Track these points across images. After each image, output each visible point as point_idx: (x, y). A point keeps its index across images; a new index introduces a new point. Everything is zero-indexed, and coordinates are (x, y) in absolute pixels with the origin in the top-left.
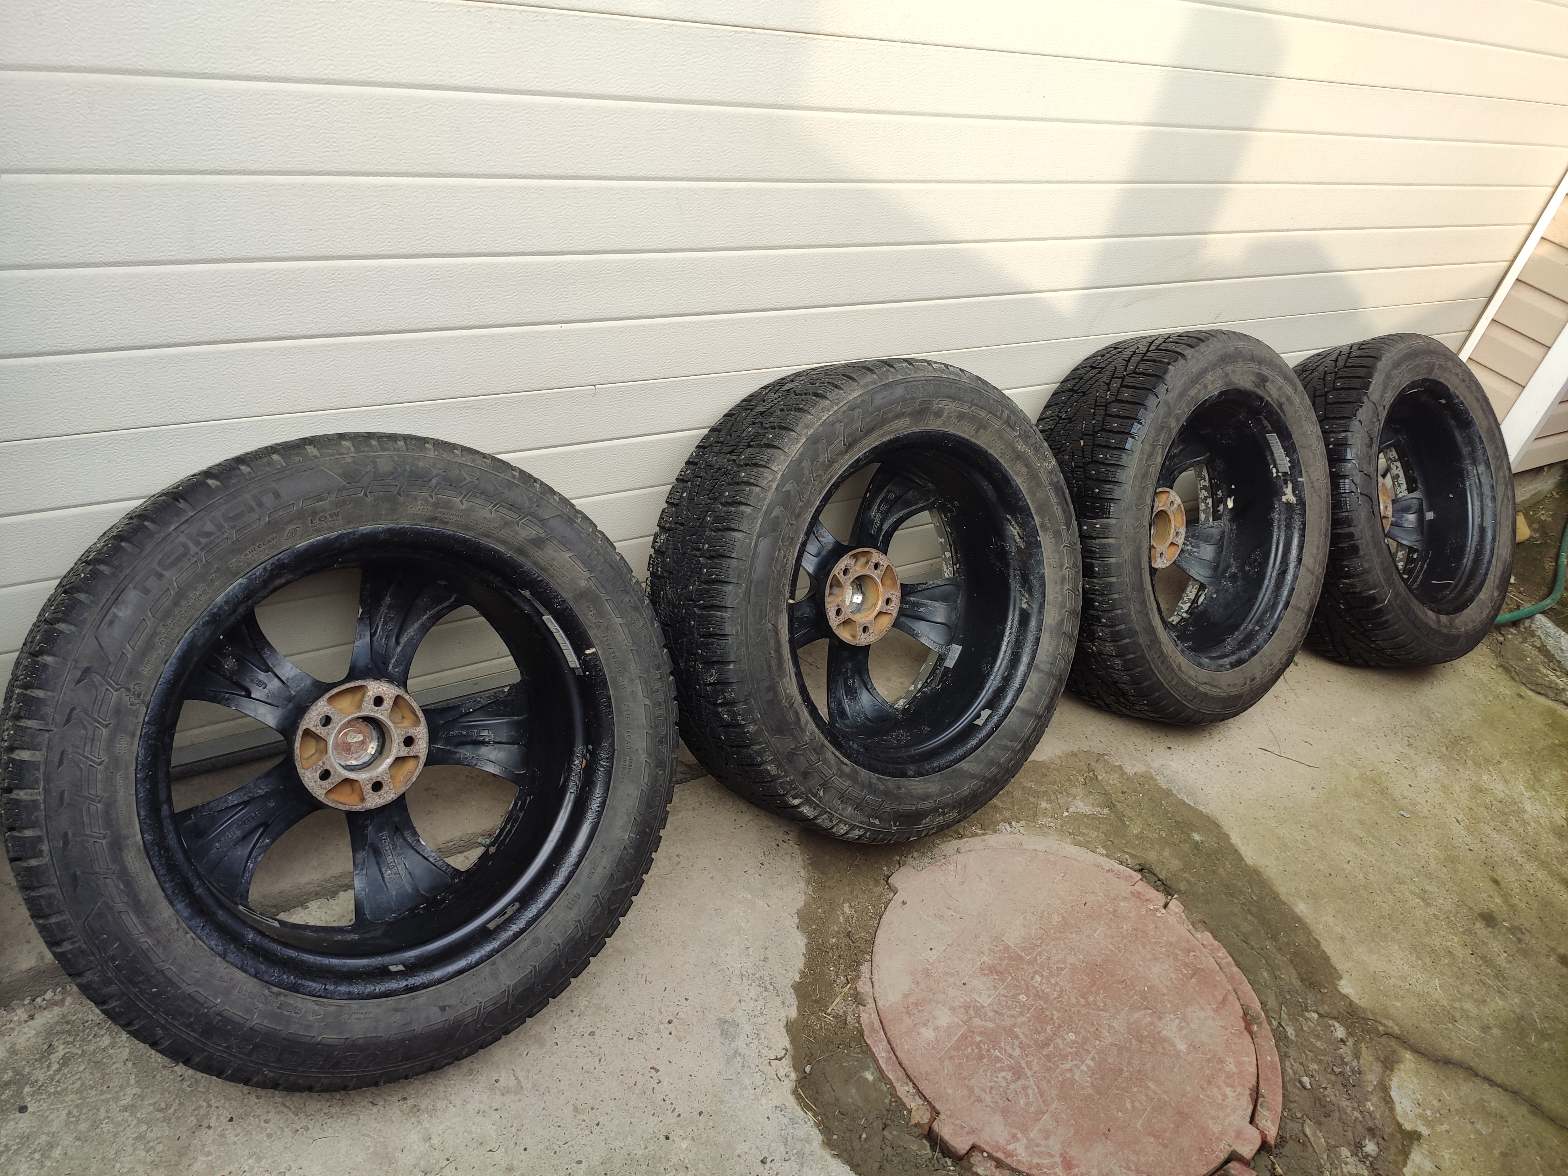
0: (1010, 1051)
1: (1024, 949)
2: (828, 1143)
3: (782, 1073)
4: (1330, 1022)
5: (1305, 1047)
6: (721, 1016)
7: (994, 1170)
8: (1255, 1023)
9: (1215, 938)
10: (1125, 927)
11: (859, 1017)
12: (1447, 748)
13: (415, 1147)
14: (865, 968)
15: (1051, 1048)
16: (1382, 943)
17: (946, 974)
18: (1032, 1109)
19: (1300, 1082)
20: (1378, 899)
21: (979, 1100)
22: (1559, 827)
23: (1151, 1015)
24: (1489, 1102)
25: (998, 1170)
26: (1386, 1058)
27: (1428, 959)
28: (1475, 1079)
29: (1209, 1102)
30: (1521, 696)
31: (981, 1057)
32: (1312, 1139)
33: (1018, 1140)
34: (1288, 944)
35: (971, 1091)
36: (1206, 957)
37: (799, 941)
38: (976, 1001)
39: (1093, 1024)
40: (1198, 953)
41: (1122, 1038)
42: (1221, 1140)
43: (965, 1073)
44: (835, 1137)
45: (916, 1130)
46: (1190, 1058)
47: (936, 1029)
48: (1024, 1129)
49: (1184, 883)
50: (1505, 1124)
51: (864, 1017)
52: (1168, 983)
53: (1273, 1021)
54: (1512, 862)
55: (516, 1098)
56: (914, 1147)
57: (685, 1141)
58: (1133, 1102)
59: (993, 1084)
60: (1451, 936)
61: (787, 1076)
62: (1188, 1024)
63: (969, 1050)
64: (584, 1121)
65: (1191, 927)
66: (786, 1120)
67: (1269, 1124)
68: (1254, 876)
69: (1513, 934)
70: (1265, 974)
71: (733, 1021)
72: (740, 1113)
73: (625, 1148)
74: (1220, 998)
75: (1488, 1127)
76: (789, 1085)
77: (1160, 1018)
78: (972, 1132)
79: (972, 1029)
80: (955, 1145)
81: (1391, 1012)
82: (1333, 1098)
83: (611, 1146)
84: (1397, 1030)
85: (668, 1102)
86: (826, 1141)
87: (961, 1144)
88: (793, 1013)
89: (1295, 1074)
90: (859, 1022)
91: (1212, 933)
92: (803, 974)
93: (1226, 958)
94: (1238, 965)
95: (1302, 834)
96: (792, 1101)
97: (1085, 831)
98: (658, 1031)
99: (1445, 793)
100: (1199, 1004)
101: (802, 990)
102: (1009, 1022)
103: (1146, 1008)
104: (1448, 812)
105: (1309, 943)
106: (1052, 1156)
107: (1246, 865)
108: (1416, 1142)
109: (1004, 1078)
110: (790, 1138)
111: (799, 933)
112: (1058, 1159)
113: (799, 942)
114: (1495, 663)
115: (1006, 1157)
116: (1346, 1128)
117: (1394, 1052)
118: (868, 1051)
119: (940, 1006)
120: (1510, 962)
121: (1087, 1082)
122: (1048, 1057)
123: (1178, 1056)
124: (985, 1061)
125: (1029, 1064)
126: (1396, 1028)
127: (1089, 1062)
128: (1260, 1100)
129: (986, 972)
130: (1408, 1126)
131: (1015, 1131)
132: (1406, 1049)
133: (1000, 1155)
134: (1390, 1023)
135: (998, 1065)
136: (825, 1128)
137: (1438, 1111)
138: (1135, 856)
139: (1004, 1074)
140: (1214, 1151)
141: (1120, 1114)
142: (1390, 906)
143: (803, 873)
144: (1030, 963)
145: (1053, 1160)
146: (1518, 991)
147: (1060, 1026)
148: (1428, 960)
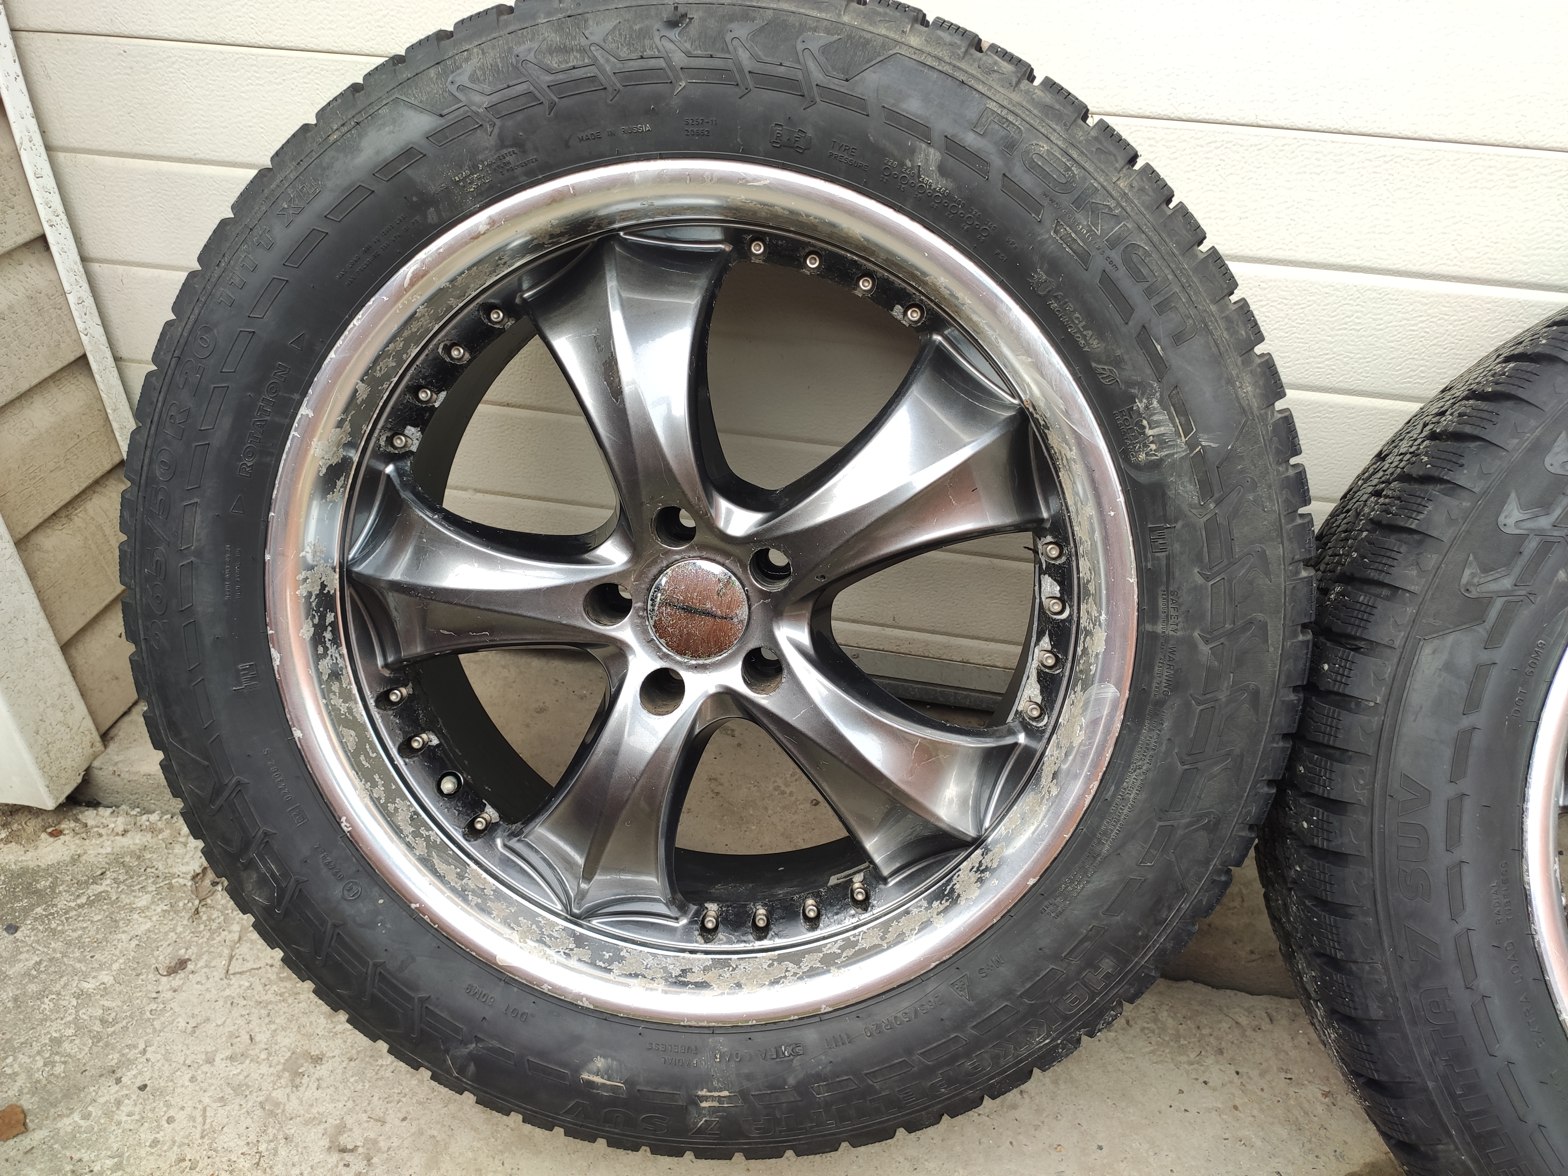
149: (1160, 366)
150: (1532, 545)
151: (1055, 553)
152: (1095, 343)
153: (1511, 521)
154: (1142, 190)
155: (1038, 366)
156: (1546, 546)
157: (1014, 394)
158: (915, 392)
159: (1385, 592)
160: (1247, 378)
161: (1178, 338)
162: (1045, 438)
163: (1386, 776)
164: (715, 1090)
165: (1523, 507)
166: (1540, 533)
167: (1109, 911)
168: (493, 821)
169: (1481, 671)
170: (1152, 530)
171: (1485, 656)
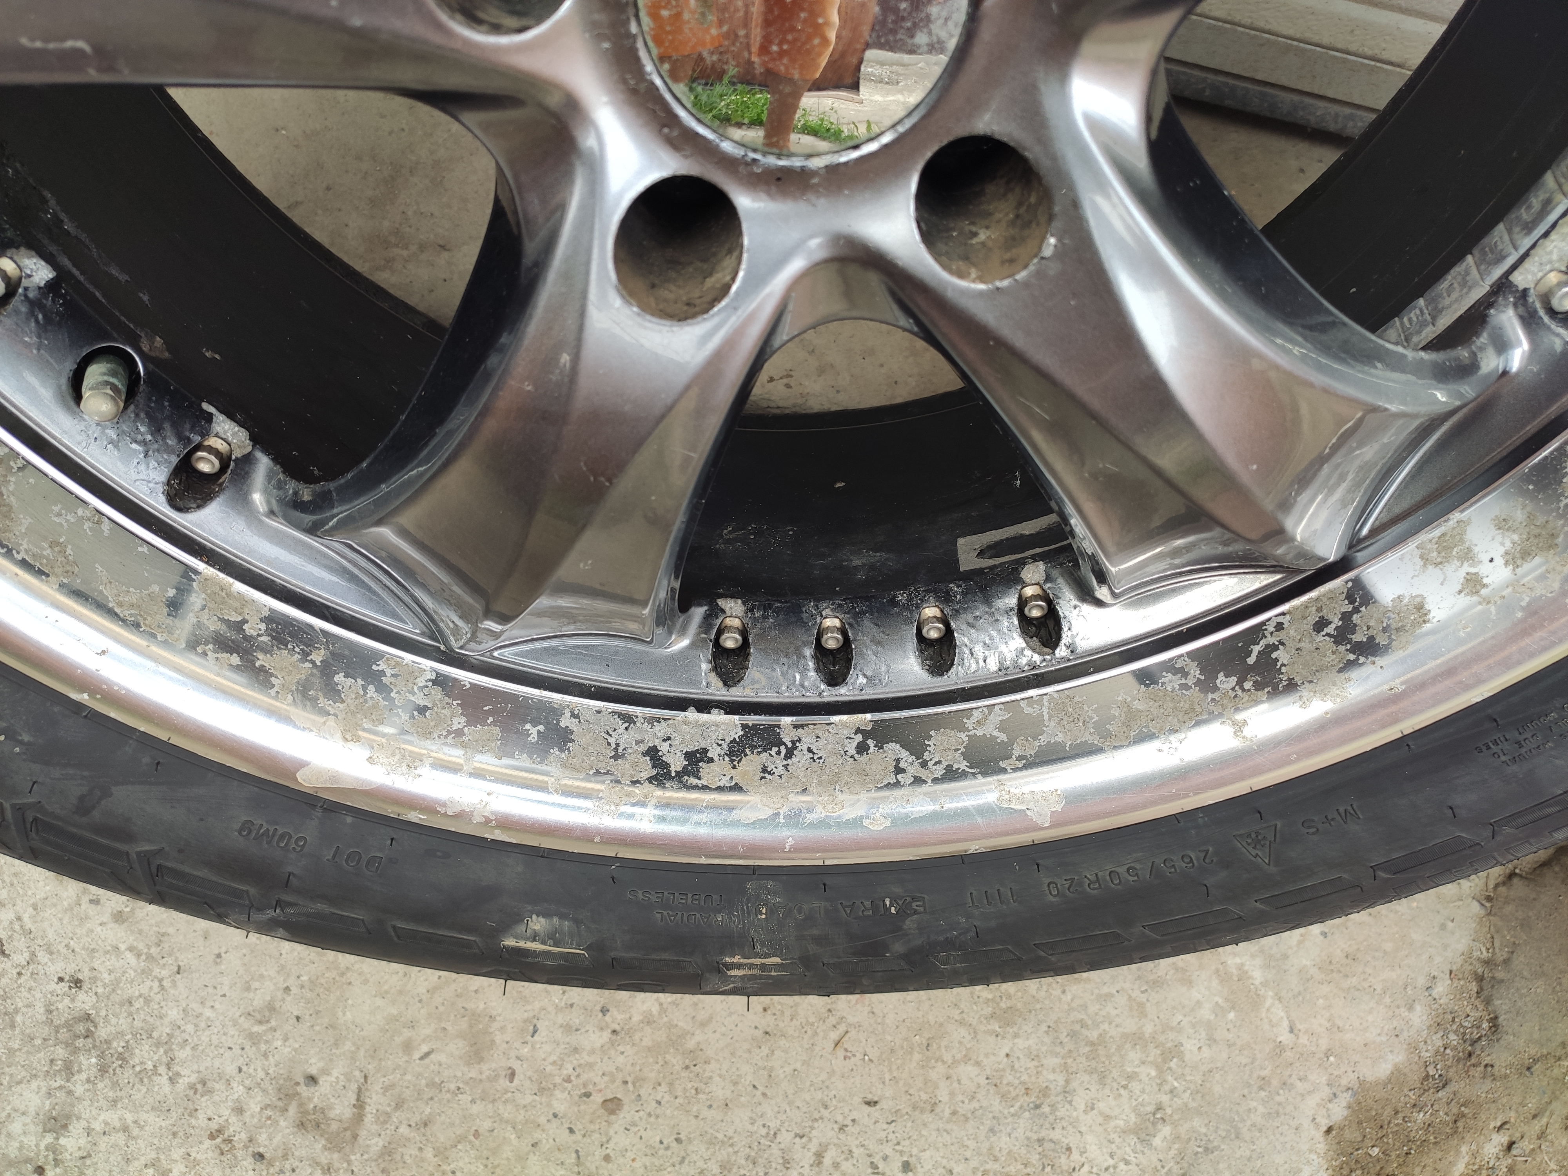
164: (757, 956)
168: (237, 454)
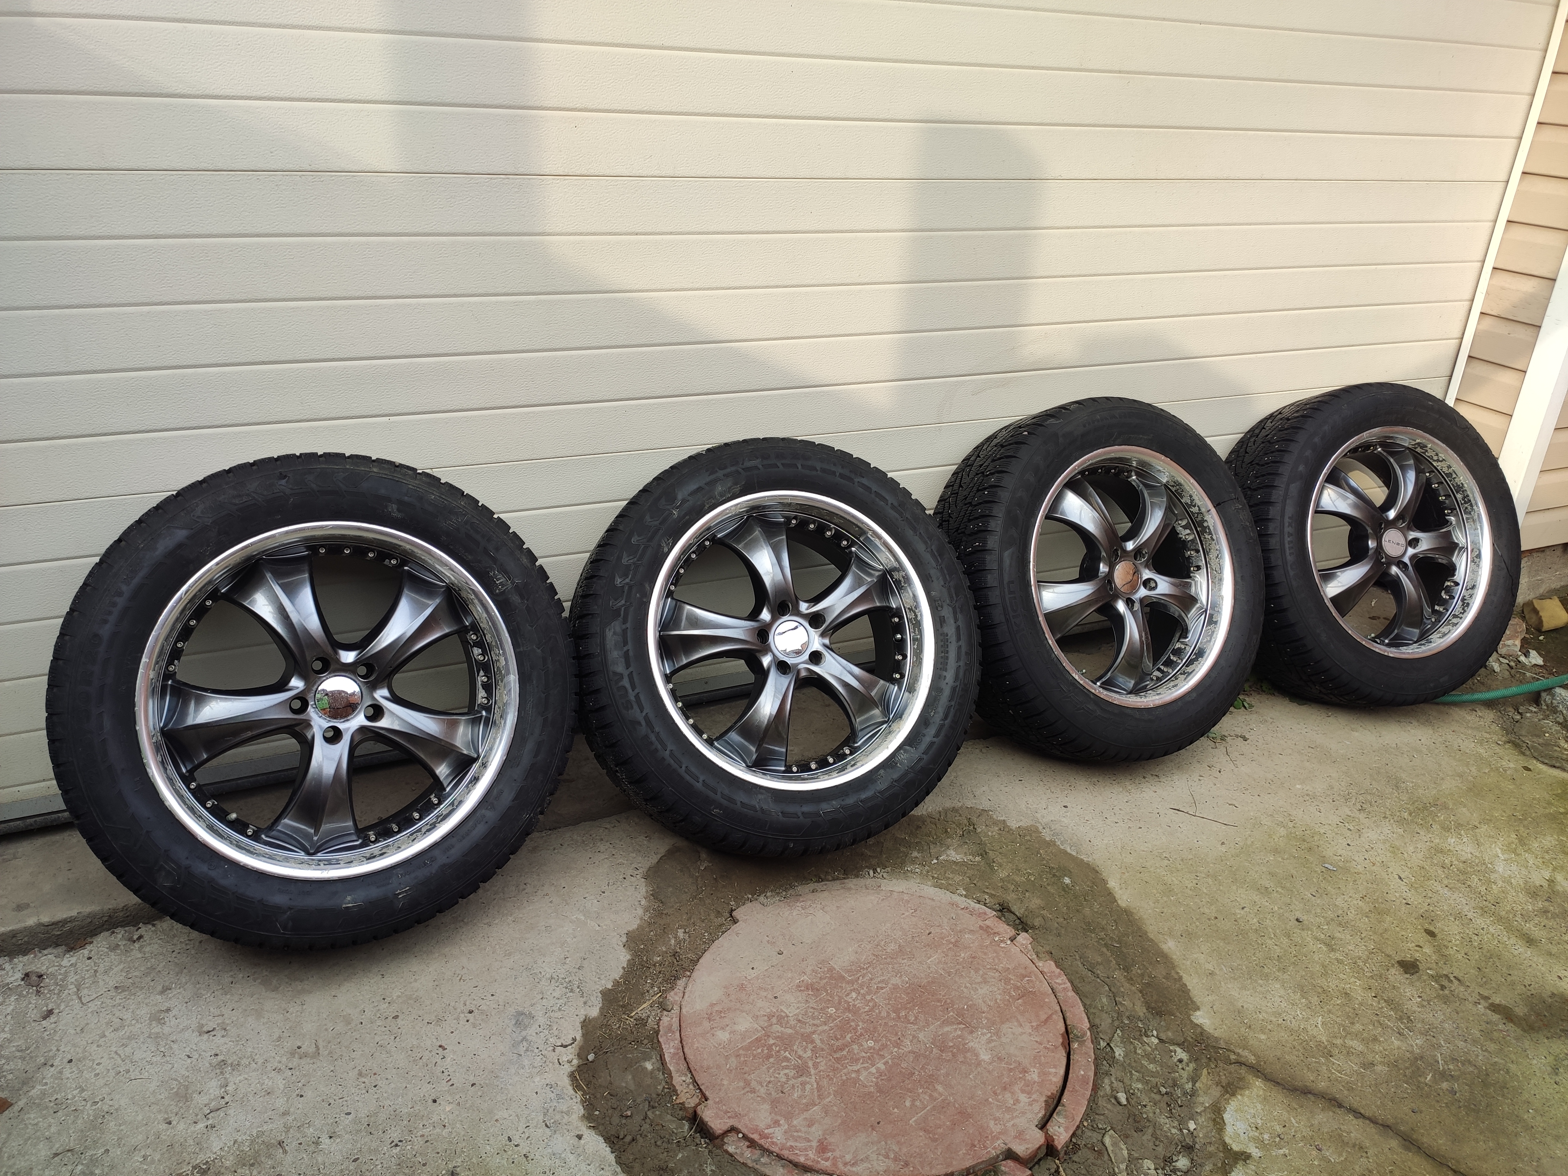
0: (800, 1052)
1: (848, 971)
2: (588, 1117)
3: (565, 1059)
4: (1171, 1048)
5: (1132, 1067)
6: (520, 1009)
7: (745, 1149)
8: (1077, 1041)
9: (1057, 966)
10: (963, 955)
11: (660, 1019)
12: (1410, 814)
13: (211, 1091)
14: (681, 983)
15: (845, 1053)
16: (1260, 981)
17: (761, 988)
18: (804, 1101)
19: (1116, 1098)
20: (1269, 942)
21: (753, 1091)
22: (1535, 887)
23: (962, 1030)
24: (1349, 1133)
25: (750, 1149)
26: (1229, 1084)
27: (1316, 998)
28: (1338, 1110)
29: (997, 1106)
30: (1527, 769)
31: (769, 1057)
32: (1110, 1149)
33: (779, 1125)
34: (1142, 975)
35: (747, 1083)
36: (1041, 982)
37: (624, 957)
38: (782, 1011)
39: (896, 1034)
40: (1033, 978)
41: (923, 1047)
42: (998, 1139)
43: (746, 1069)
44: (597, 1113)
45: (681, 1113)
46: (991, 1067)
47: (733, 1032)
48: (789, 1117)
49: (1040, 919)
50: (1364, 1155)
51: (665, 1020)
52: (991, 1003)
53: (1101, 1042)
54: (1459, 916)
55: (311, 1062)
56: (672, 1126)
57: (451, 1105)
58: (914, 1100)
59: (772, 1079)
60: (1353, 979)
61: (569, 1062)
62: (1000, 1037)
63: (759, 1050)
64: (364, 1083)
65: (1035, 956)
66: (553, 1096)
67: (1062, 1130)
68: (1126, 917)
69: (1436, 981)
70: (1104, 1000)
71: (530, 1013)
72: (510, 1087)
73: (393, 1107)
74: (1043, 1017)
75: (1340, 1155)
76: (568, 1069)
77: (972, 1032)
78: (737, 1115)
79: (769, 1034)
80: (713, 1126)
81: (1251, 1042)
82: (1151, 1115)
83: (381, 1104)
84: (1252, 1059)
85: (446, 1073)
86: (586, 1115)
87: (717, 1125)
88: (594, 1012)
89: (1112, 1091)
90: (658, 1024)
91: (1055, 962)
92: (616, 983)
93: (1065, 983)
94: (1076, 990)
95: (1196, 881)
96: (566, 1081)
97: (951, 876)
98: (458, 1019)
99: (1393, 852)
100: (1018, 1021)
101: (609, 997)
102: (809, 1029)
103: (961, 1023)
104: (1390, 870)
105: (1168, 977)
106: (809, 1141)
107: (1118, 906)
108: (1241, 1163)
109: (785, 1074)
110: (551, 1110)
111: (624, 950)
112: (815, 1144)
113: (622, 958)
114: (1504, 739)
115: (761, 1139)
116: (1157, 1143)
117: (1241, 1079)
118: (657, 1046)
119: (744, 1014)
120: (1423, 1006)
121: (872, 1082)
122: (838, 1060)
123: (979, 1064)
124: (771, 1060)
125: (816, 1065)
126: (1253, 1057)
127: (881, 1066)
128: (1059, 1108)
129: (803, 989)
130: (1236, 1147)
131: (779, 1118)
132: (1258, 1077)
133: (755, 1137)
134: (1245, 1053)
135: (784, 1064)
136: (589, 1105)
137: (1279, 1136)
138: (995, 895)
139: (786, 1071)
140: (985, 1148)
141: (896, 1110)
142: (1282, 948)
143: (643, 902)
144: (851, 982)
145: (809, 1144)
146: (1425, 1033)
147: (861, 1035)
148: (1315, 1000)
149: (494, 560)
150: (627, 588)
151: (475, 638)
152: (470, 557)
153: (618, 583)
154: (469, 503)
155: (452, 569)
156: (631, 588)
157: (443, 581)
158: (406, 591)
159: (590, 616)
160: (524, 557)
161: (497, 549)
162: (459, 595)
163: (608, 674)
165: (620, 578)
166: (627, 584)
167: (535, 756)
169: (625, 631)
170: (509, 615)
171: (624, 627)
